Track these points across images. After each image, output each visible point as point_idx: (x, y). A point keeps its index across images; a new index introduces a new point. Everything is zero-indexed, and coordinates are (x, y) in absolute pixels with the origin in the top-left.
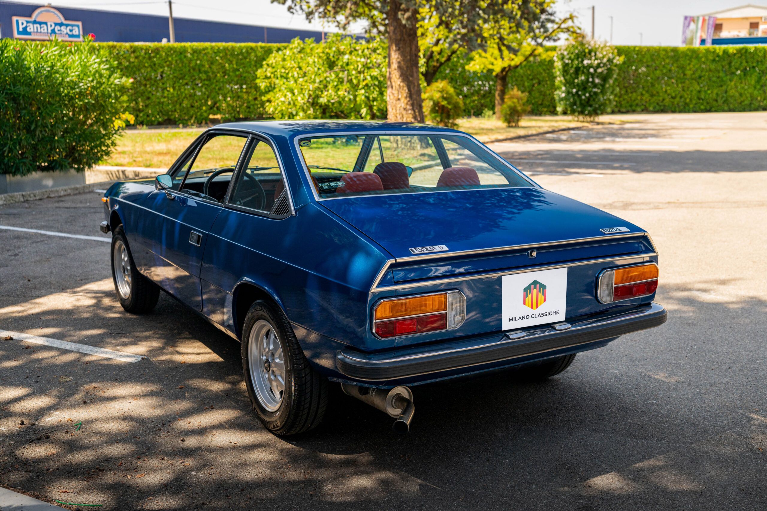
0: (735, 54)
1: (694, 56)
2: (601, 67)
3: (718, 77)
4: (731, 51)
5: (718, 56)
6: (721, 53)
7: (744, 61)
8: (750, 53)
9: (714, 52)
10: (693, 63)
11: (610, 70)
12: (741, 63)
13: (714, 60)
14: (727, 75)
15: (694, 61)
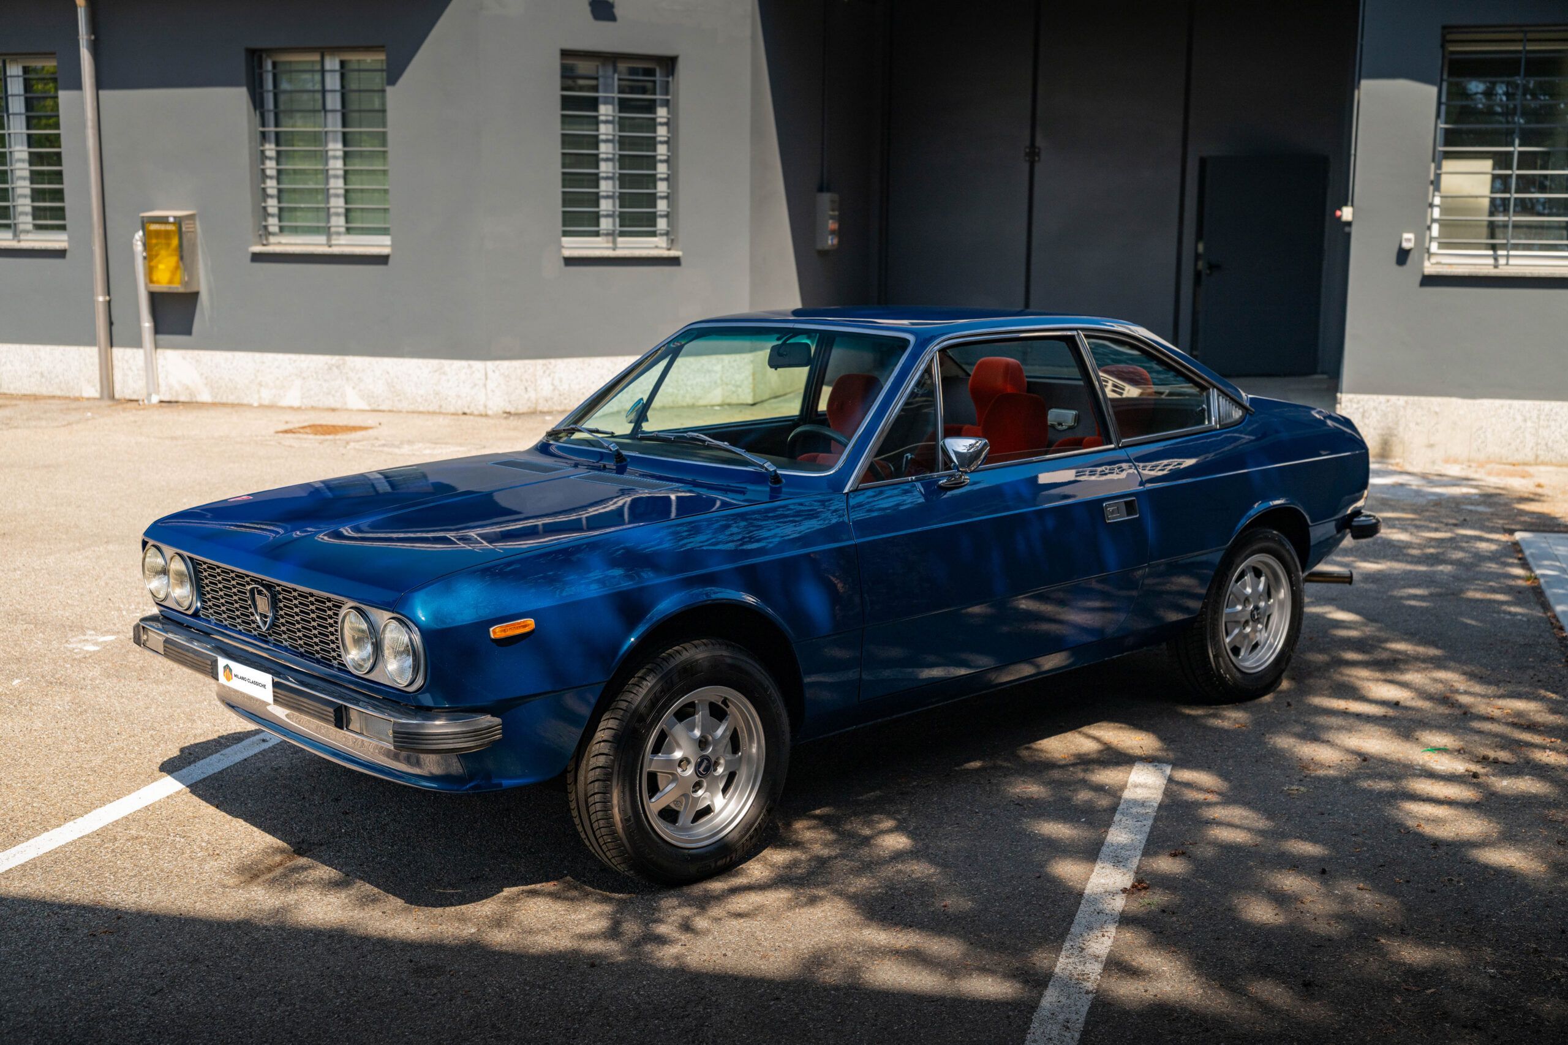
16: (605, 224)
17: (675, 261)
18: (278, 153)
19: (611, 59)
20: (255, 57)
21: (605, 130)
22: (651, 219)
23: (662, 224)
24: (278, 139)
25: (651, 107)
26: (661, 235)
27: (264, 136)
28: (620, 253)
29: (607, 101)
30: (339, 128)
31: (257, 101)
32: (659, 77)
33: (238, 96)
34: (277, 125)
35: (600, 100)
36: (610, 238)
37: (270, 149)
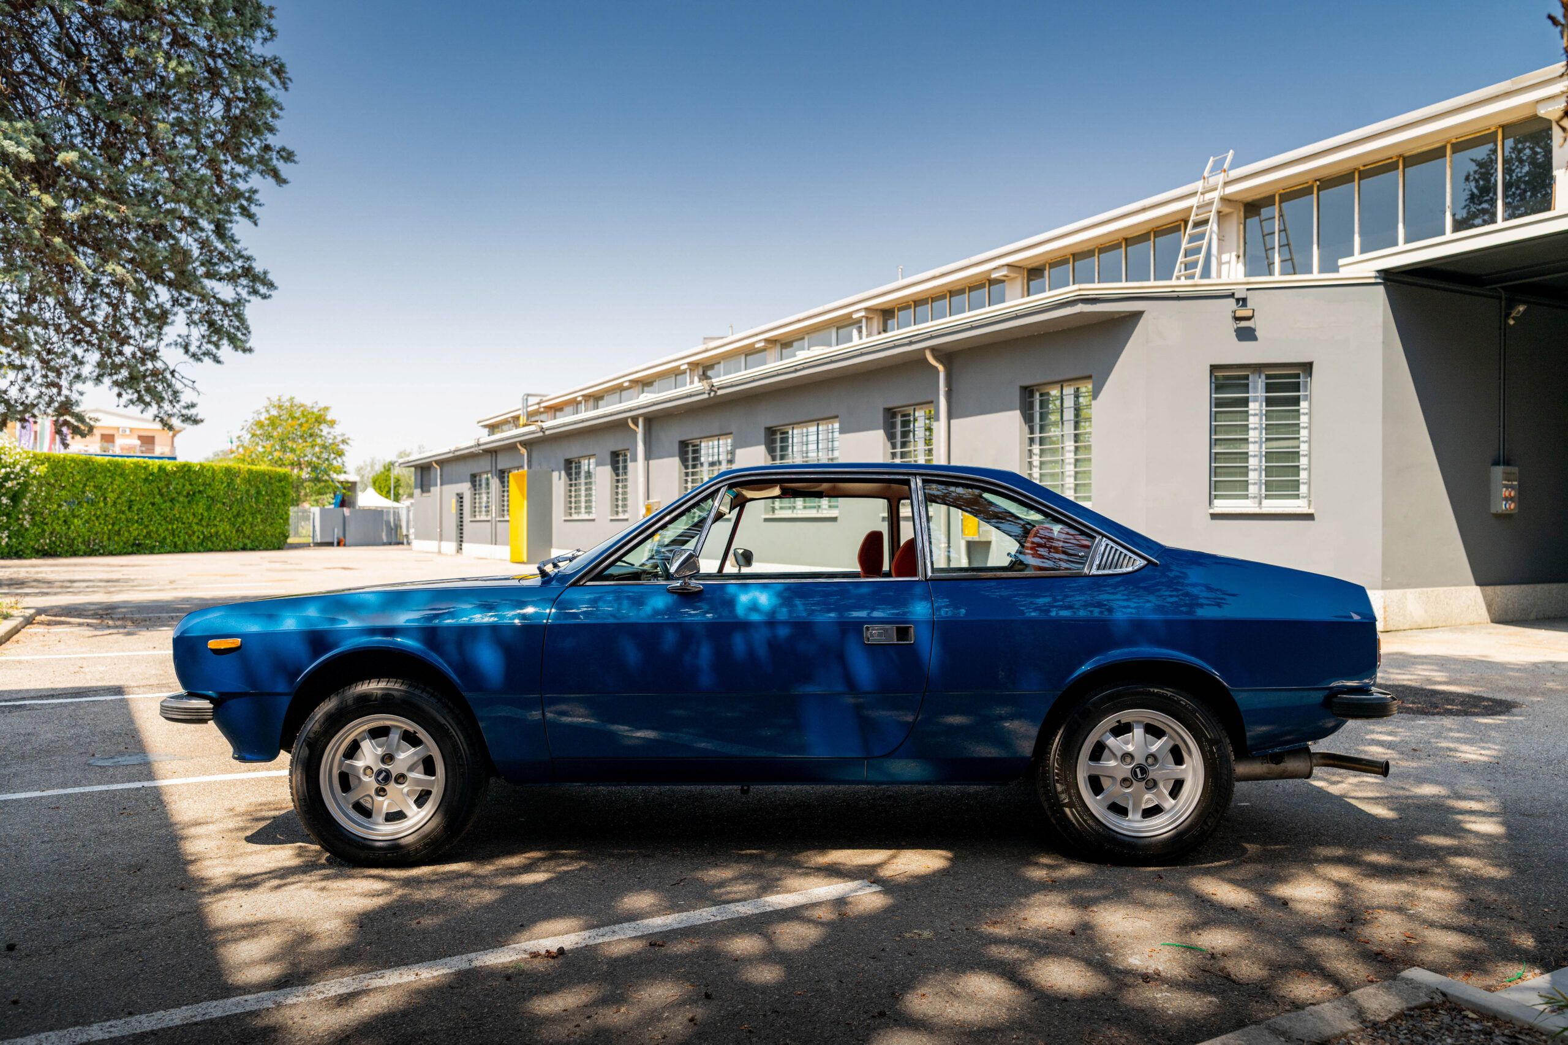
0: (175, 473)
1: (118, 472)
2: (12, 480)
3: (153, 504)
4: (169, 468)
5: (152, 474)
6: (156, 470)
7: (187, 483)
8: (195, 472)
9: (145, 468)
10: (116, 482)
11: (25, 486)
12: (184, 486)
13: (146, 480)
14: (165, 502)
15: (119, 480)
16: (1253, 490)
17: (1309, 517)
18: (1041, 450)
19: (1258, 368)
20: (1027, 392)
21: (1253, 421)
22: (1296, 485)
23: (1303, 489)
24: (1042, 441)
25: (1296, 401)
26: (1303, 497)
27: (1032, 440)
28: (1264, 511)
29: (1255, 400)
30: (1073, 432)
31: (1028, 418)
32: (1301, 380)
33: (1014, 417)
34: (1040, 433)
35: (1250, 399)
36: (1257, 500)
37: (1036, 448)
